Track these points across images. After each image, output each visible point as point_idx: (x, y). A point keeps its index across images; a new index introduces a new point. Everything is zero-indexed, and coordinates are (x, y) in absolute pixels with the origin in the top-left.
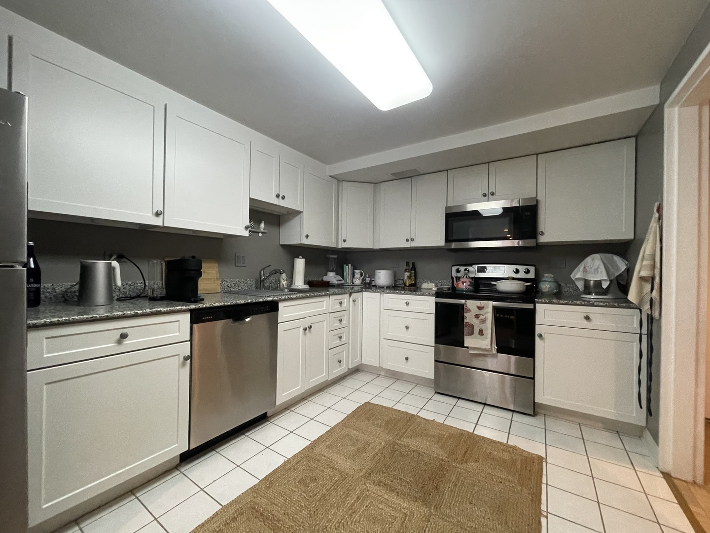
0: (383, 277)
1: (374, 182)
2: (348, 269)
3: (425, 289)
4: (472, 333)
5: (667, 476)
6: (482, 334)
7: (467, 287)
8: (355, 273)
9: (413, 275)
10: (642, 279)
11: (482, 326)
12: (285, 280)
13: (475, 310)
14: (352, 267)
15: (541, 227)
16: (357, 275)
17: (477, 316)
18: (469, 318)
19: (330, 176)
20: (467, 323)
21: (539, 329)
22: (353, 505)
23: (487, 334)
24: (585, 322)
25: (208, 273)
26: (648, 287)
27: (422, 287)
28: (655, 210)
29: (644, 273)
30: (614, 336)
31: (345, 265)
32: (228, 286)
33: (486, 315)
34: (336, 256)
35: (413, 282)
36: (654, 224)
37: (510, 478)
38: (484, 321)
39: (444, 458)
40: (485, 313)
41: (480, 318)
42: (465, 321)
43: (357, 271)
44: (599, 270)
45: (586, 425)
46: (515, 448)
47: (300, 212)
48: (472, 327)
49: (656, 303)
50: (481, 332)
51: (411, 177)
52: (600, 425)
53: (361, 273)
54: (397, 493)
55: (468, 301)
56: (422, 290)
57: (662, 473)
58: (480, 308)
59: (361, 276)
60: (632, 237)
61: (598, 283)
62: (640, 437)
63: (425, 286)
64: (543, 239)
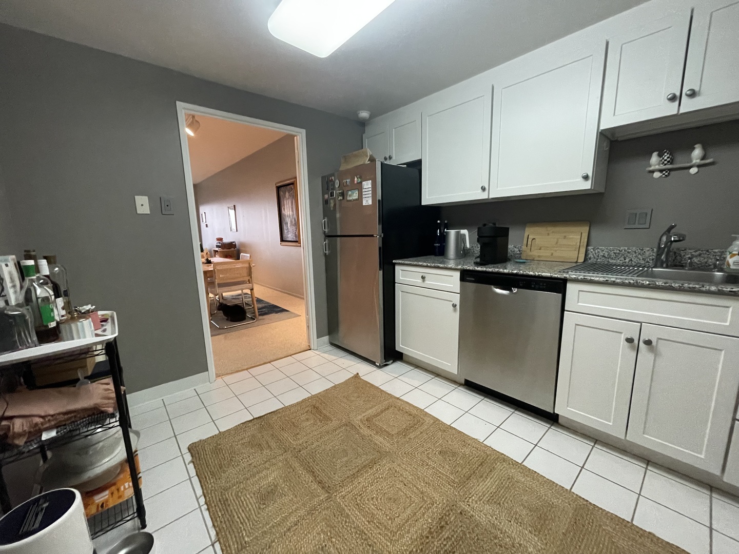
25: (570, 238)
32: (604, 256)
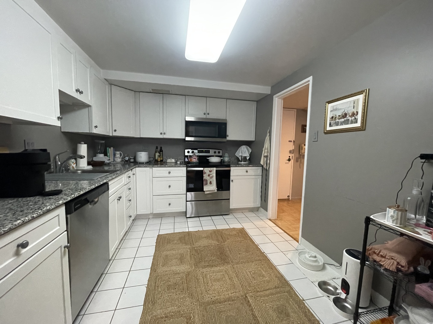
0: (143, 156)
1: (134, 90)
2: (110, 150)
3: (169, 162)
4: (207, 184)
5: (270, 220)
6: (211, 184)
7: (197, 161)
8: (116, 154)
9: (161, 155)
10: (265, 156)
11: (211, 180)
12: (74, 163)
13: (208, 173)
14: (114, 149)
15: (228, 133)
16: (118, 155)
17: (209, 175)
18: (205, 177)
19: (105, 79)
20: (204, 179)
21: (231, 178)
22: (204, 281)
23: (213, 184)
24: (246, 173)
26: (266, 159)
27: (167, 162)
28: (268, 132)
29: (266, 154)
30: (253, 177)
31: (108, 148)
33: (213, 175)
34: (104, 142)
35: (162, 159)
36: (268, 138)
37: (242, 239)
38: (212, 177)
39: (218, 244)
40: (213, 174)
41: (210, 176)
42: (204, 178)
43: (118, 152)
44: (246, 152)
45: (244, 212)
46: (234, 229)
47: (88, 106)
48: (207, 180)
49: (268, 164)
50: (211, 183)
51: (163, 94)
52: (247, 211)
53: (121, 153)
54: (215, 266)
55: (205, 168)
56: (168, 164)
57: (269, 219)
58: (210, 171)
59: (121, 155)
60: (254, 140)
61: (245, 157)
62: (258, 211)
63: (169, 161)
64: (228, 138)
